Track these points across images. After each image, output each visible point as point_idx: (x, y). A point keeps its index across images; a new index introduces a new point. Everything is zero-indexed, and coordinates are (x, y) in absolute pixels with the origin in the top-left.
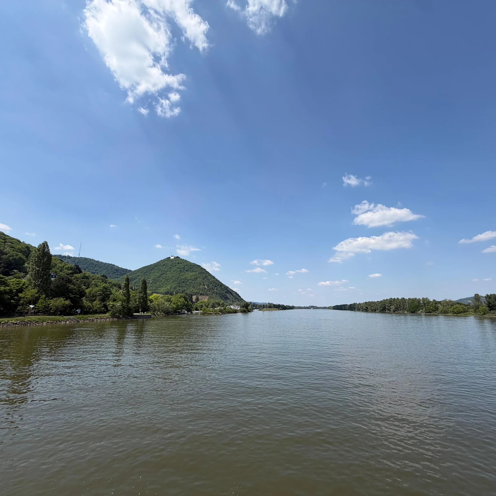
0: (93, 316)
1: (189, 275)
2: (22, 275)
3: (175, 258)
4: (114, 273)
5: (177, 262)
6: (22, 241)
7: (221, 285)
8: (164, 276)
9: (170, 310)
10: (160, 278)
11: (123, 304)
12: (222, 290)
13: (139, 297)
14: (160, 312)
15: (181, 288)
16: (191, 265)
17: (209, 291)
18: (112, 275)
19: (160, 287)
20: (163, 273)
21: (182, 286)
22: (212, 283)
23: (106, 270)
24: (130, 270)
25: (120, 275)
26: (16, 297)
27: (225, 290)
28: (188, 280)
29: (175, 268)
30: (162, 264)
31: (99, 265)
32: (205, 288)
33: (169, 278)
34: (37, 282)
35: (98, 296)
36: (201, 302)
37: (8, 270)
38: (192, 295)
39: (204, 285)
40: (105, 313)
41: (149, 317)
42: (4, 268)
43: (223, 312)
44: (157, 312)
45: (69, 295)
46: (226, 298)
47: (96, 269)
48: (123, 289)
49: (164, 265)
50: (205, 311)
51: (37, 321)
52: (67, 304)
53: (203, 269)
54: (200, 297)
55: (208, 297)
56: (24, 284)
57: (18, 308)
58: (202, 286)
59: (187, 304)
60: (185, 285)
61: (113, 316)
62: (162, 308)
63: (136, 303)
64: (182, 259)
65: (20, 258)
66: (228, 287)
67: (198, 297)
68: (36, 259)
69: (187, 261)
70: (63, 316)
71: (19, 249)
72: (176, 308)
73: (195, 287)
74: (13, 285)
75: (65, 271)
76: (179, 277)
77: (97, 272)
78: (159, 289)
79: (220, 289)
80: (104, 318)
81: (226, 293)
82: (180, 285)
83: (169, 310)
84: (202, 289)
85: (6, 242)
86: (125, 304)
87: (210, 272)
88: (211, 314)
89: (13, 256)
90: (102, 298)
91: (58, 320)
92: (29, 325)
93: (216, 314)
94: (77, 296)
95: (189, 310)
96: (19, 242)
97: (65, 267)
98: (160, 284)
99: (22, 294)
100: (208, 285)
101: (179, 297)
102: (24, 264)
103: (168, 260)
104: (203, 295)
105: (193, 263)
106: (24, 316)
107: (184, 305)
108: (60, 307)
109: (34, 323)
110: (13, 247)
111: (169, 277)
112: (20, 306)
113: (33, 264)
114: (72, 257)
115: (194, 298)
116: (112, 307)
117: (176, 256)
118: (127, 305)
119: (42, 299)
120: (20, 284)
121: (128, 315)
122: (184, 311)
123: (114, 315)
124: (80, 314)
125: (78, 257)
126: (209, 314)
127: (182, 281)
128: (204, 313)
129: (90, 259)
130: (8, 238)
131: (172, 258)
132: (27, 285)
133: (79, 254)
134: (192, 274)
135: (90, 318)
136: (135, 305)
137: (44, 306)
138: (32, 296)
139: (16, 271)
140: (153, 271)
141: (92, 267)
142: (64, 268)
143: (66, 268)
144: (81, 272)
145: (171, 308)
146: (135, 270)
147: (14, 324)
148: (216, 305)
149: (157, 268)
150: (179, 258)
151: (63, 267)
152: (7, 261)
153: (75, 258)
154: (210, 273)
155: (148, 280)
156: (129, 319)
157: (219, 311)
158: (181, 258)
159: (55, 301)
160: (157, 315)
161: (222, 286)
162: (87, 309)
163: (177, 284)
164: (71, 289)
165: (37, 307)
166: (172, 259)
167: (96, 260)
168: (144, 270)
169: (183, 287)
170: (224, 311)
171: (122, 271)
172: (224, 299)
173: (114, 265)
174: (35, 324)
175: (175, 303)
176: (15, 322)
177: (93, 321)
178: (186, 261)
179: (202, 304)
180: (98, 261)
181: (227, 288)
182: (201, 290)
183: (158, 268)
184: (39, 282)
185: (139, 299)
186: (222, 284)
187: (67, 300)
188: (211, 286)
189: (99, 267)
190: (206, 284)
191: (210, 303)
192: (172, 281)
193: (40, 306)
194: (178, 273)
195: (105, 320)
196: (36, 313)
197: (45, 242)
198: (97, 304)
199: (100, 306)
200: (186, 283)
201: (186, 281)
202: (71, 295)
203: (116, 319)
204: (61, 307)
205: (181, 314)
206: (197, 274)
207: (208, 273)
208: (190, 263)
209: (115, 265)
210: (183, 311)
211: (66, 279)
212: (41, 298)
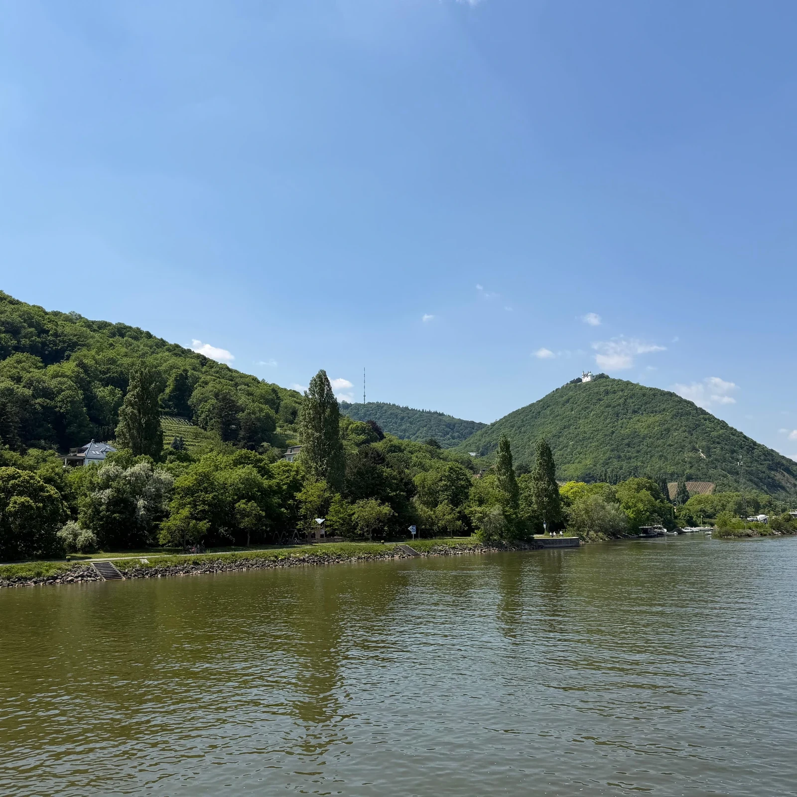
0: (444, 543)
1: (643, 424)
2: (277, 453)
3: (595, 380)
4: (445, 435)
5: (602, 389)
6: (260, 379)
7: (751, 446)
8: (571, 431)
9: (622, 524)
10: (561, 439)
11: (506, 512)
12: (756, 461)
13: (539, 492)
14: (596, 532)
15: (624, 464)
16: (644, 395)
17: (715, 468)
18: (442, 438)
19: (565, 464)
20: (566, 424)
21: (625, 456)
22: (718, 443)
23: (425, 429)
24: (480, 424)
25: (459, 437)
26: (290, 502)
27: (765, 460)
28: (644, 438)
29: (598, 408)
30: (560, 399)
31: (409, 418)
32: (700, 459)
33: (587, 435)
34: (320, 466)
35: (440, 492)
36: (700, 502)
37: (253, 443)
38: (664, 482)
39: (695, 450)
40: (467, 534)
41: (573, 545)
42: (245, 441)
43: (786, 529)
44: (588, 531)
45: (385, 491)
46: (774, 486)
47: (404, 427)
48: (499, 470)
49: (568, 401)
50: (728, 527)
51: (340, 555)
52: (386, 513)
53: (685, 401)
54: (690, 486)
55: (712, 486)
56: (297, 472)
57: (297, 525)
58: (691, 454)
59: (660, 508)
60: (635, 455)
61: (487, 541)
62: (598, 519)
63: (530, 506)
64: (614, 380)
65: (268, 416)
66: (772, 450)
67: (684, 485)
68: (312, 412)
69: (633, 384)
70: (383, 543)
71: (262, 397)
72: (635, 519)
73: (666, 459)
74: (278, 474)
75: (351, 436)
76: (613, 432)
77: (407, 434)
78: (563, 467)
79: (749, 460)
80: (470, 546)
81: (772, 470)
82: (622, 455)
83: (618, 524)
84: (690, 463)
85: (236, 385)
86: (510, 510)
87: (708, 411)
88: (749, 536)
89: (254, 413)
90: (450, 495)
91: (377, 551)
92: (326, 563)
93: (765, 535)
94: (402, 493)
95: (671, 525)
96: (256, 382)
97: (350, 428)
98: (565, 455)
99: (300, 494)
100: (709, 448)
101: (634, 486)
102: (275, 429)
103: (575, 386)
104: (697, 479)
105: (651, 389)
106: (311, 543)
107: (655, 511)
108: (372, 521)
109: (335, 559)
110: (252, 394)
111: (585, 433)
112: (301, 519)
113: (306, 426)
114: (351, 405)
115: (673, 488)
116: (480, 520)
117: (596, 373)
118: (515, 513)
119: (335, 502)
120: (291, 470)
121: (521, 539)
122: (660, 528)
123: (489, 539)
124: (416, 536)
125: (363, 403)
126: (740, 536)
127: (626, 441)
128: (726, 532)
129: (389, 406)
130: (237, 375)
131: (586, 380)
132: (303, 473)
133: (365, 396)
134: (651, 420)
135: (440, 548)
136: (528, 513)
137: (343, 519)
138: (319, 497)
139: (265, 444)
140: (539, 421)
141: (396, 423)
142: (349, 430)
143: (353, 431)
144: (382, 437)
145: (623, 520)
146: (493, 421)
147: (300, 560)
148: (750, 510)
149: (548, 413)
150: (607, 377)
151: (347, 428)
152: (248, 424)
153: (358, 406)
154: (708, 414)
155: (529, 445)
156: (525, 549)
157: (772, 527)
158: (612, 377)
159: (362, 507)
160: (590, 539)
161: (754, 449)
162: (425, 525)
163: (612, 450)
164: (387, 477)
165: (328, 523)
166: (587, 383)
167: (402, 405)
168: (517, 419)
169: (630, 458)
170: (787, 525)
171: (462, 427)
172: (766, 488)
173: (442, 415)
174: (338, 562)
175: (630, 504)
176: (302, 558)
177: (446, 554)
178: (628, 383)
179: (702, 506)
180: (407, 408)
181: (769, 454)
182: (688, 466)
183: (552, 412)
184: (323, 464)
185: (538, 496)
186: (755, 443)
187: (383, 503)
188: (718, 451)
189: (411, 423)
190: (703, 448)
191: (728, 502)
192: (596, 444)
193: (334, 519)
194: (608, 421)
195: (471, 551)
196: (330, 536)
197: (322, 371)
198: (443, 512)
199: (453, 518)
200: (637, 448)
201: (636, 440)
202: (389, 493)
203: (494, 551)
204: (375, 522)
205: (654, 536)
206: (668, 418)
207: (703, 412)
208: (642, 388)
209: (445, 414)
210: (657, 528)
211: (372, 453)
212: (333, 502)
